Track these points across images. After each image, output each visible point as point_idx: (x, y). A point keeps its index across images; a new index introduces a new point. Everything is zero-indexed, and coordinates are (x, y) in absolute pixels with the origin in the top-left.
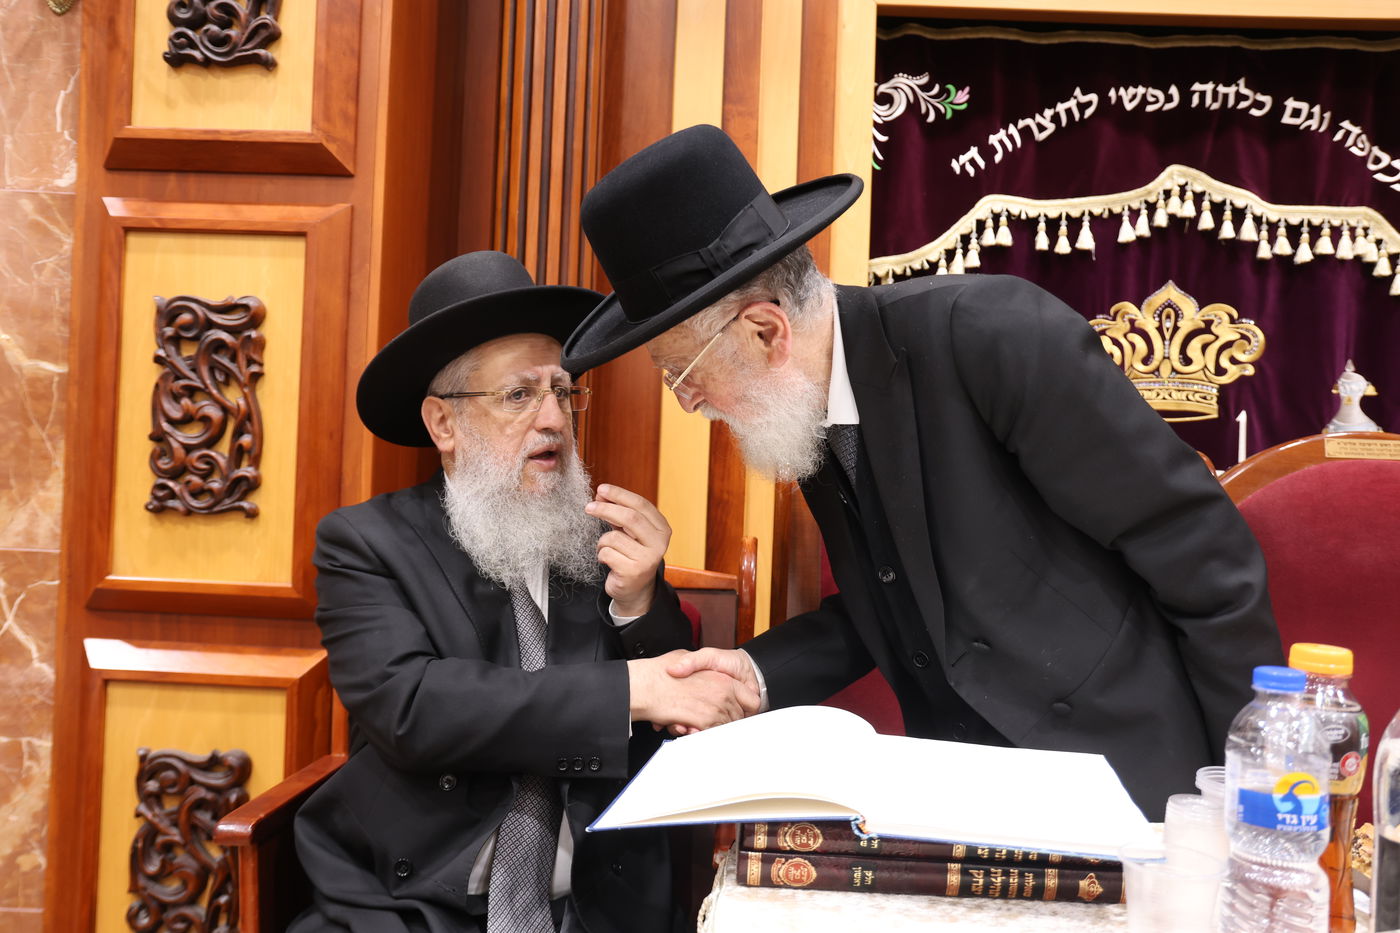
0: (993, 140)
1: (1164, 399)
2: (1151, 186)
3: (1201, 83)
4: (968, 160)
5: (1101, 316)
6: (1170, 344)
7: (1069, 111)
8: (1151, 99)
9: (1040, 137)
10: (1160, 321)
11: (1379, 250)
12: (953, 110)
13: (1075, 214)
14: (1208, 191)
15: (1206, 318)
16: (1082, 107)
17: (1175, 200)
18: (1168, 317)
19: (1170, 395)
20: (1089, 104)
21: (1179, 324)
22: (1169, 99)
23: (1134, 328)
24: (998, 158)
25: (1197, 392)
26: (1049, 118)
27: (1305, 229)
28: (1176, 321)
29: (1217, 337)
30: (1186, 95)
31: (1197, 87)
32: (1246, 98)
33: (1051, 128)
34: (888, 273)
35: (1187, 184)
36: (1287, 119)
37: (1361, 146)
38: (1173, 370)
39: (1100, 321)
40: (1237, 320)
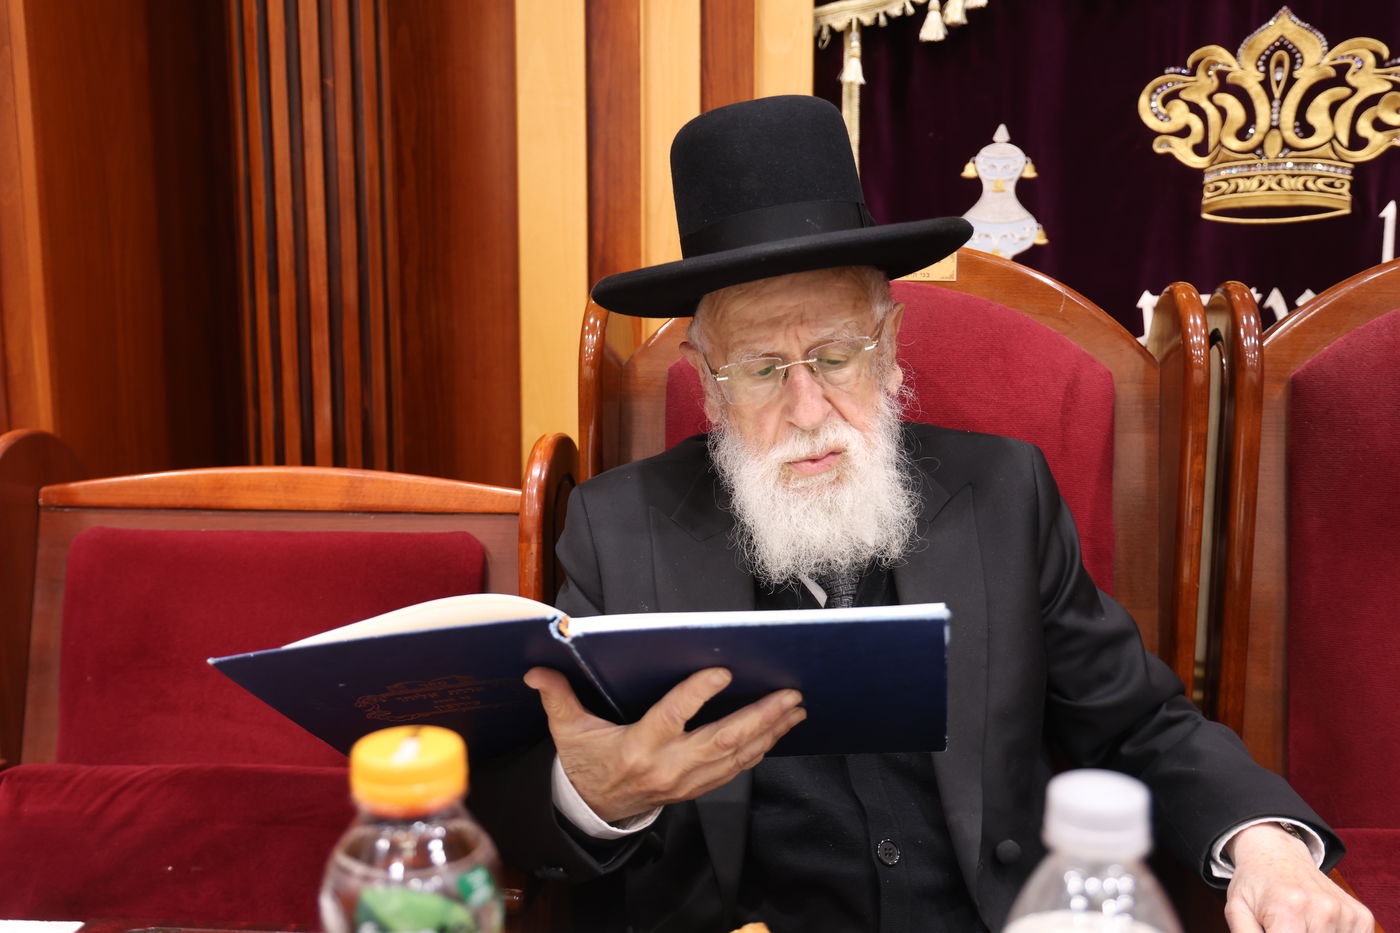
1: (1270, 189)
5: (1172, 69)
6: (1281, 106)
10: (1267, 72)
15: (1339, 62)
18: (1280, 64)
19: (1279, 183)
21: (1296, 74)
23: (1225, 85)
25: (1319, 177)
28: (1292, 69)
29: (1354, 90)
34: (850, 24)
38: (1286, 146)
39: (1171, 78)
40: (1390, 59)
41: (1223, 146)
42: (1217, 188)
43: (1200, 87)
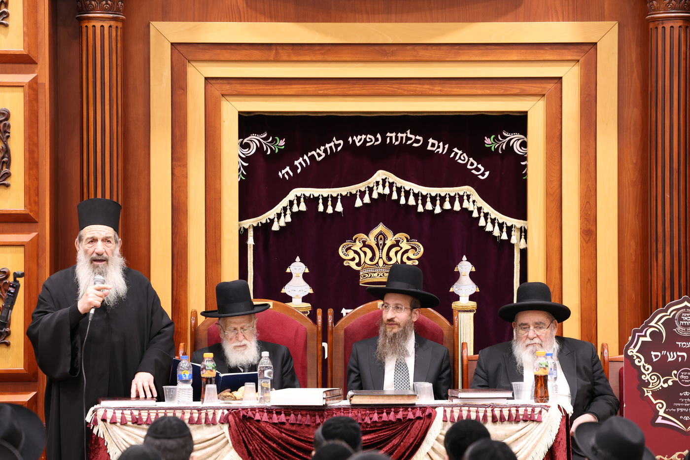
0: (296, 163)
1: (380, 276)
2: (369, 180)
4: (286, 172)
5: (348, 241)
6: (382, 251)
7: (331, 148)
8: (368, 140)
9: (319, 159)
10: (377, 241)
11: (474, 205)
12: (278, 149)
13: (335, 195)
14: (395, 182)
15: (397, 239)
16: (337, 146)
17: (380, 186)
18: (381, 239)
19: (383, 275)
20: (339, 144)
21: (386, 242)
22: (377, 140)
24: (299, 171)
26: (322, 151)
27: (438, 198)
29: (401, 248)
30: (384, 138)
31: (389, 134)
32: (411, 139)
33: (324, 155)
34: (250, 226)
35: (386, 178)
36: (429, 148)
37: (463, 158)
38: (384, 263)
39: (348, 243)
40: (410, 240)
41: (366, 263)
42: (364, 276)
43: (357, 246)
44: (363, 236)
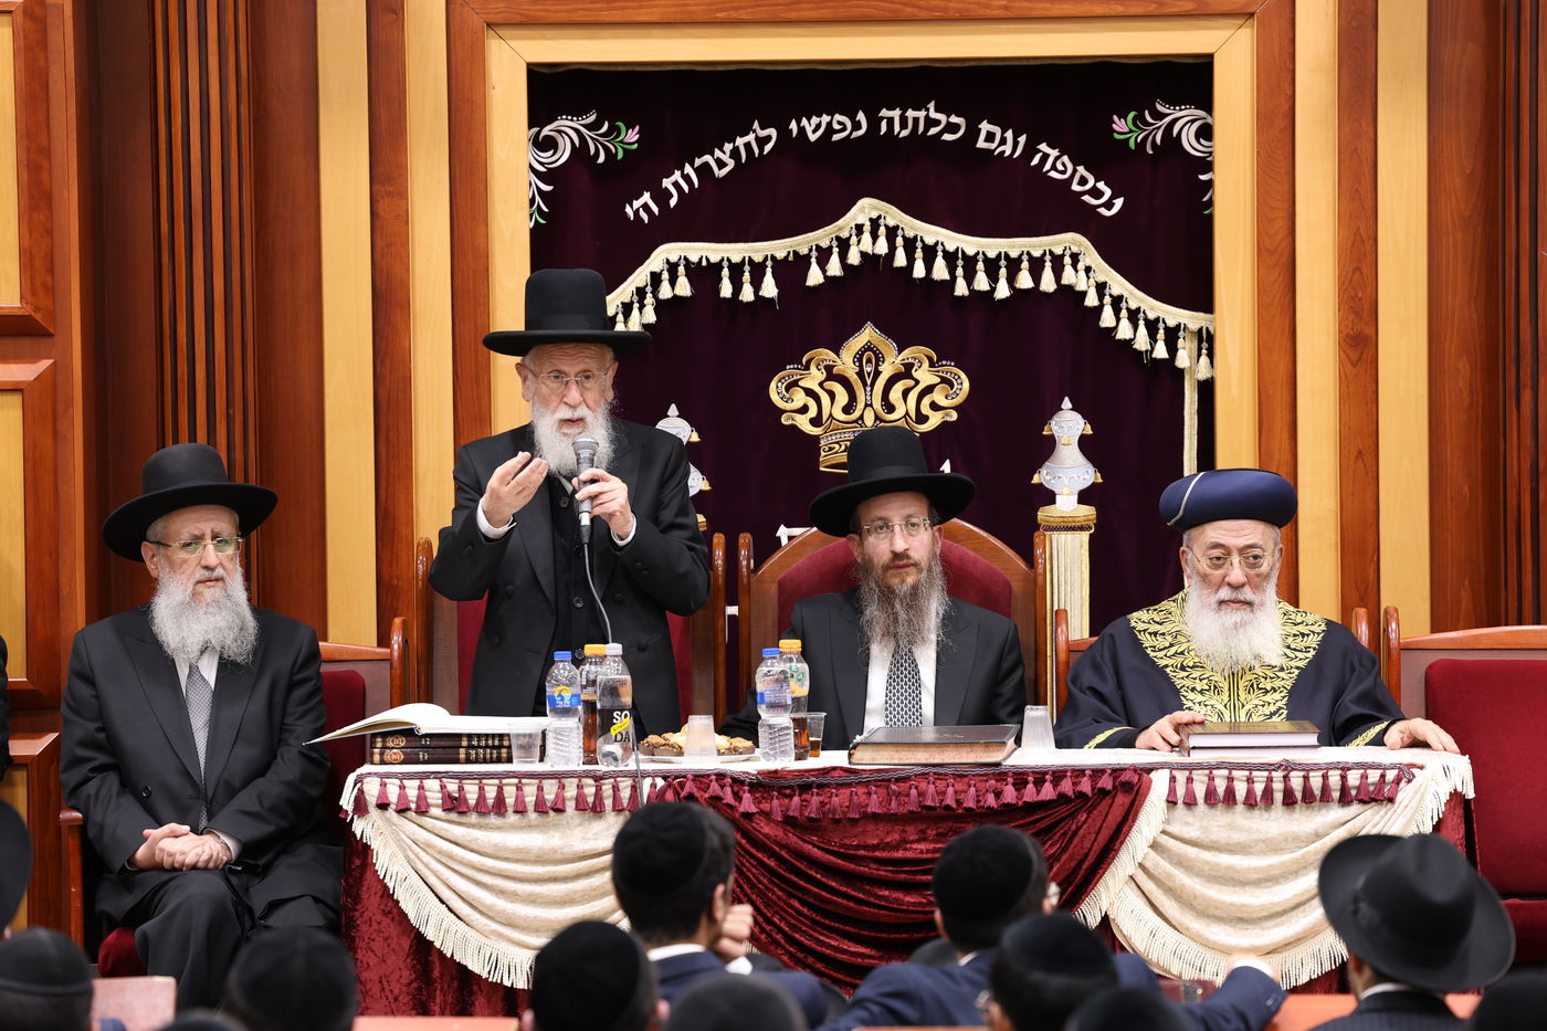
0: (667, 183)
2: (840, 222)
3: (888, 109)
4: (642, 204)
5: (791, 366)
6: (871, 391)
7: (748, 146)
8: (836, 127)
9: (720, 173)
10: (861, 366)
11: (1088, 278)
12: (624, 149)
13: (758, 258)
14: (901, 226)
15: (906, 361)
16: (762, 142)
17: (866, 237)
18: (869, 361)
20: (768, 138)
21: (880, 368)
22: (856, 126)
23: (832, 375)
24: (673, 202)
26: (728, 154)
27: (1003, 263)
28: (877, 365)
29: (917, 382)
30: (874, 122)
31: (884, 113)
32: (937, 123)
33: (731, 164)
35: (879, 217)
36: (981, 144)
37: (1060, 168)
39: (791, 372)
40: (937, 362)
41: (833, 418)
42: (830, 449)
43: (814, 378)
44: (827, 354)
